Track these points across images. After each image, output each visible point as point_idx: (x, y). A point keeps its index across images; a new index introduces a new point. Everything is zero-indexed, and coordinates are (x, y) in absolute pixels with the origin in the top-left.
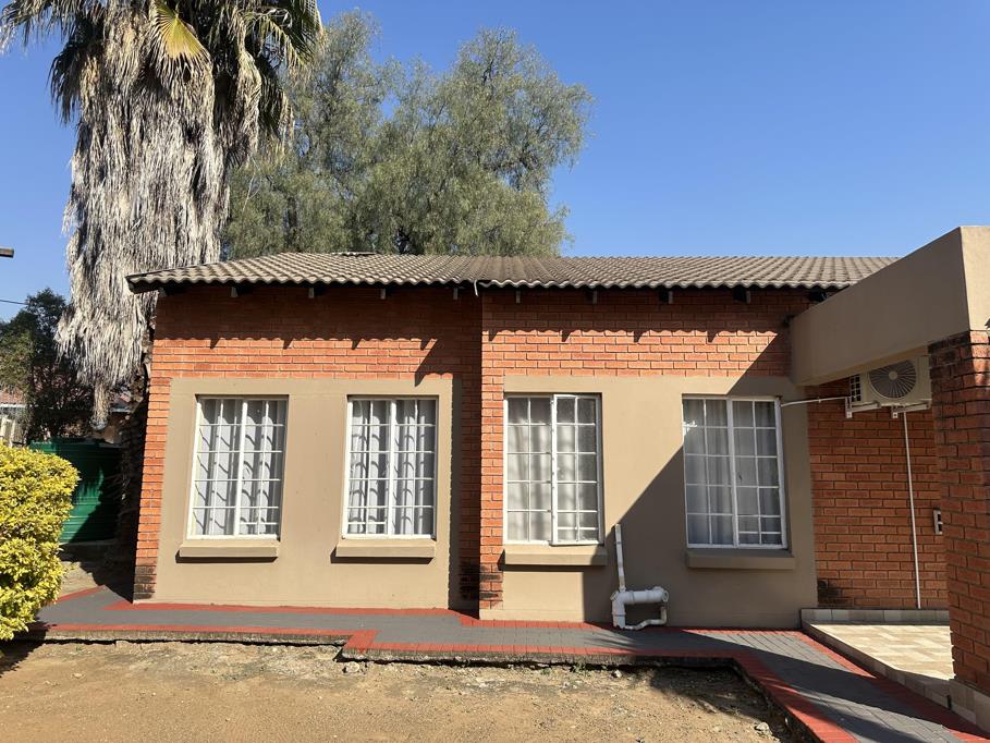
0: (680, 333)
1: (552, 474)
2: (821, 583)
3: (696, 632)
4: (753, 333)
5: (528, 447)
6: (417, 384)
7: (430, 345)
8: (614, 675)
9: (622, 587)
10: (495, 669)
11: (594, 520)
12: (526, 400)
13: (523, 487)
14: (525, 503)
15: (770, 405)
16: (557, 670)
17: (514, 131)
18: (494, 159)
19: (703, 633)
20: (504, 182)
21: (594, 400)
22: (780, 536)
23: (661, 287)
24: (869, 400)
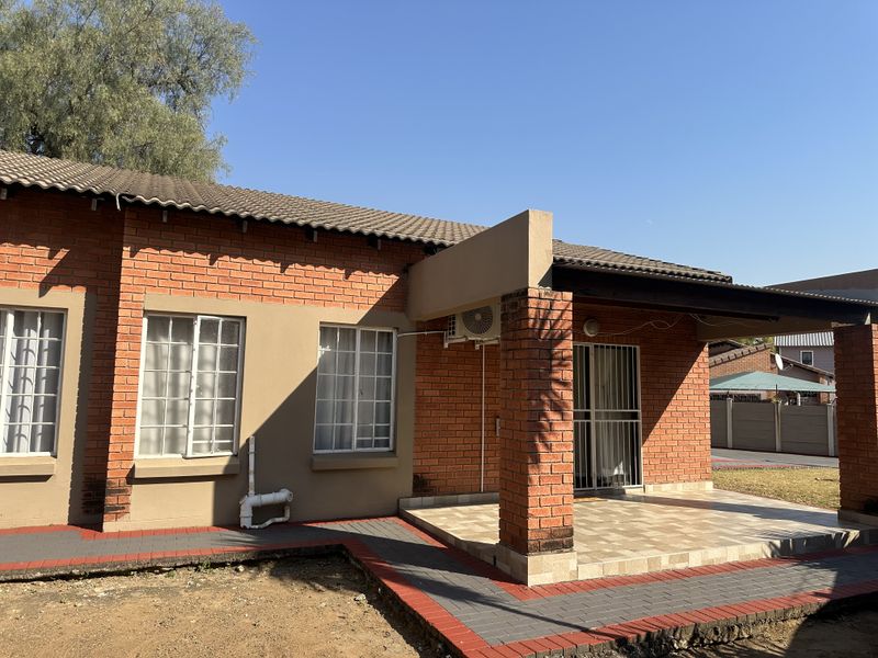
0: (321, 268)
1: (191, 391)
2: (415, 477)
3: (314, 525)
4: (381, 275)
5: (167, 366)
6: (42, 294)
7: (61, 255)
8: (237, 570)
9: (251, 492)
10: (116, 578)
11: (230, 434)
12: (168, 320)
13: (159, 404)
14: (160, 419)
15: (389, 335)
16: (181, 572)
17: (173, 53)
18: (150, 75)
19: (319, 525)
20: (160, 100)
21: (239, 323)
22: (388, 441)
23: (307, 226)
24: (461, 335)
